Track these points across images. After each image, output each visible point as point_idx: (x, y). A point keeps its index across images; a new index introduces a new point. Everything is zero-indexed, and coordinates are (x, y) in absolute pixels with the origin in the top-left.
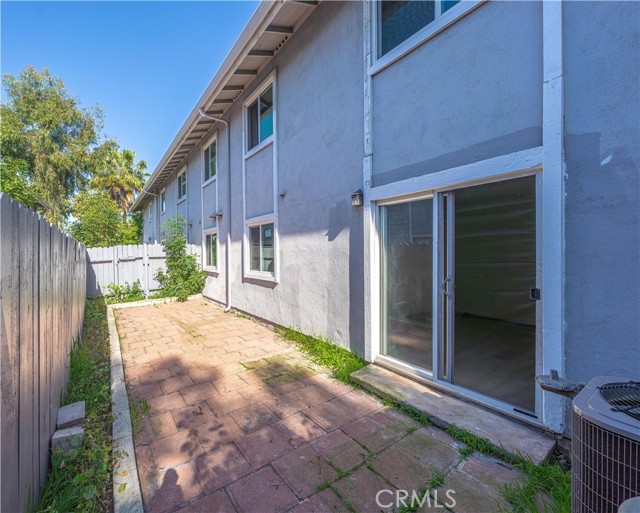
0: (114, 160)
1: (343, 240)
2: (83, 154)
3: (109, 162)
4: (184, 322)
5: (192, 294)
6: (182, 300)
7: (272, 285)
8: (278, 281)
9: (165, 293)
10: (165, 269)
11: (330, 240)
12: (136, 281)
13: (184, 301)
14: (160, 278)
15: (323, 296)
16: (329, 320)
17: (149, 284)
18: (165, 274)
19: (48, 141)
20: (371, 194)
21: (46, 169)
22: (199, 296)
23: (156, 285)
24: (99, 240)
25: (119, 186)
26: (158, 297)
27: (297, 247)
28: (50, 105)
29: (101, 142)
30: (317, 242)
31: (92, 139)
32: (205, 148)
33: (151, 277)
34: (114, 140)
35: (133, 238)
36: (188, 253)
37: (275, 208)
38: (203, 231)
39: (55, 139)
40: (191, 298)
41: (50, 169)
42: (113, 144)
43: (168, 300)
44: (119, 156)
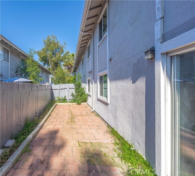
0: (69, 57)
1: (141, 83)
2: (60, 57)
3: (68, 58)
4: (73, 113)
5: (83, 102)
6: (79, 104)
7: (107, 104)
8: (109, 103)
9: (74, 101)
10: (74, 93)
11: (133, 83)
12: (65, 96)
13: (80, 104)
14: (73, 95)
15: (129, 117)
16: (132, 132)
17: (69, 97)
18: (74, 94)
19: (52, 55)
20: (160, 48)
21: (51, 62)
22: (85, 103)
23: (71, 98)
24: (60, 82)
25: (70, 65)
26: (71, 102)
27: (117, 86)
28: (52, 45)
29: (65, 52)
30: (126, 85)
31: (63, 52)
32: (88, 46)
33: (70, 95)
34: (69, 51)
35: (73, 81)
36: (82, 87)
37: (108, 67)
38: (87, 78)
39: (53, 54)
40: (82, 104)
41: (52, 62)
42: (68, 52)
43: (74, 104)
44: (71, 55)
